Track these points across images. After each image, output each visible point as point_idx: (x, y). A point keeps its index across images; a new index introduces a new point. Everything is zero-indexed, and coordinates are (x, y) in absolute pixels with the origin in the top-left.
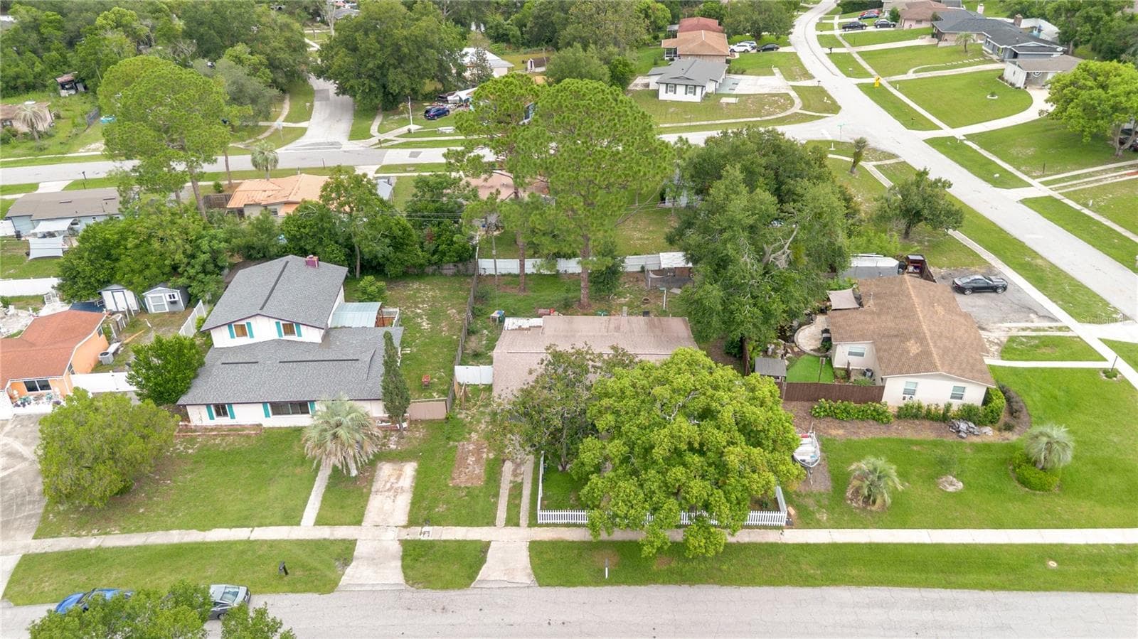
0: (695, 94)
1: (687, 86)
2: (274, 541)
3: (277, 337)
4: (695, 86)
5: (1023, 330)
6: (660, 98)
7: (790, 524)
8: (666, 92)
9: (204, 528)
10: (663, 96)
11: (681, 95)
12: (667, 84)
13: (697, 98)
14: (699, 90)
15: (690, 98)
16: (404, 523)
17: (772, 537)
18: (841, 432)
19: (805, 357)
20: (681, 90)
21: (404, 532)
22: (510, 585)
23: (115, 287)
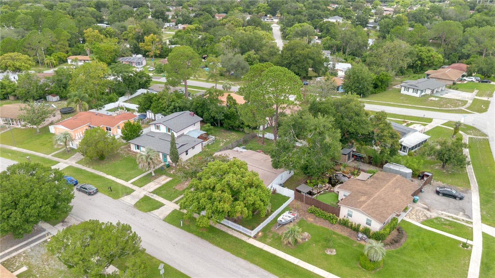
0: (417, 93)
1: (414, 89)
2: (118, 183)
3: (166, 132)
4: (418, 90)
5: (449, 217)
6: (401, 93)
7: (255, 237)
8: (404, 90)
9: (108, 174)
10: (403, 92)
11: (410, 93)
12: (405, 87)
13: (418, 95)
14: (419, 92)
15: (414, 94)
16: (150, 191)
17: (244, 238)
18: (312, 220)
19: (333, 193)
20: (411, 91)
21: (149, 193)
22: (156, 217)
23: (150, 111)
